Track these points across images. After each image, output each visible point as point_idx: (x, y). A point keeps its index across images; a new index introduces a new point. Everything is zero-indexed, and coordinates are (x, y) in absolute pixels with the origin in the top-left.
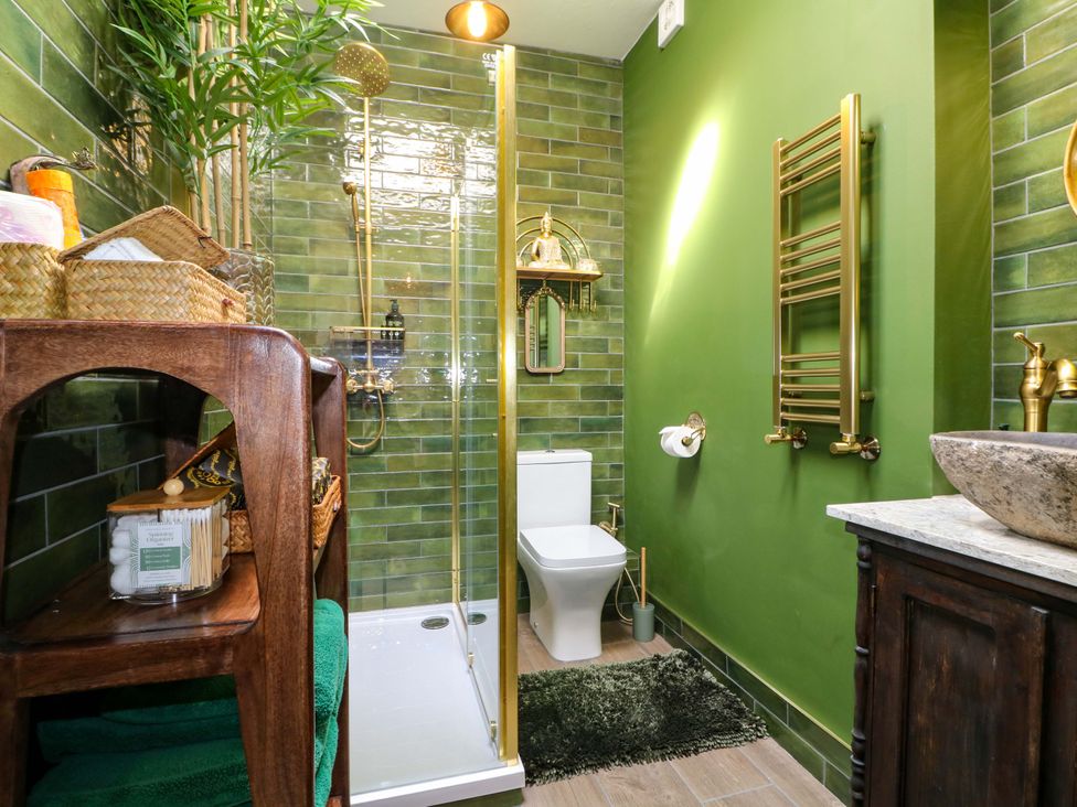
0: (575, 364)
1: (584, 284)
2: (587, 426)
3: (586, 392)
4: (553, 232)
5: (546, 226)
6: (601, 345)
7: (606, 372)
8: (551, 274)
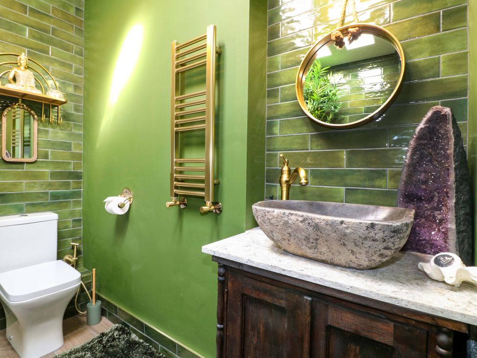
0: (46, 156)
1: (54, 106)
2: (55, 196)
3: (53, 175)
4: (28, 68)
5: (22, 62)
6: (67, 146)
7: (69, 163)
8: (25, 95)
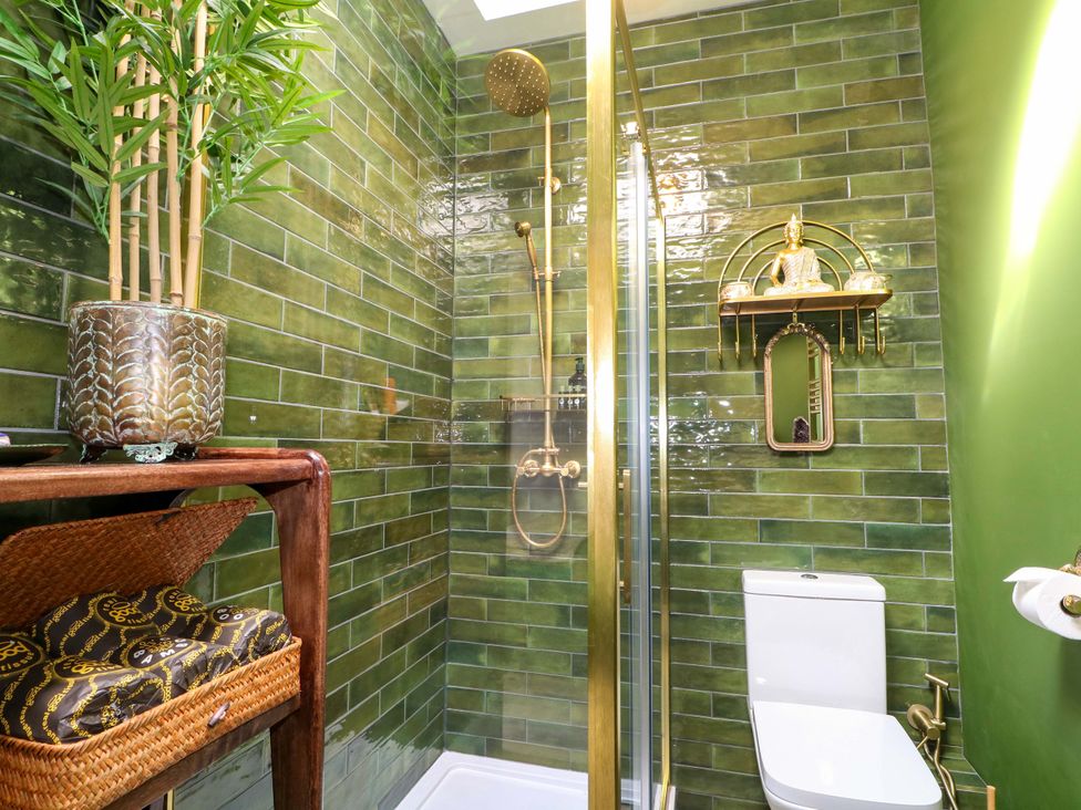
2: (880, 538)
4: (804, 242)
